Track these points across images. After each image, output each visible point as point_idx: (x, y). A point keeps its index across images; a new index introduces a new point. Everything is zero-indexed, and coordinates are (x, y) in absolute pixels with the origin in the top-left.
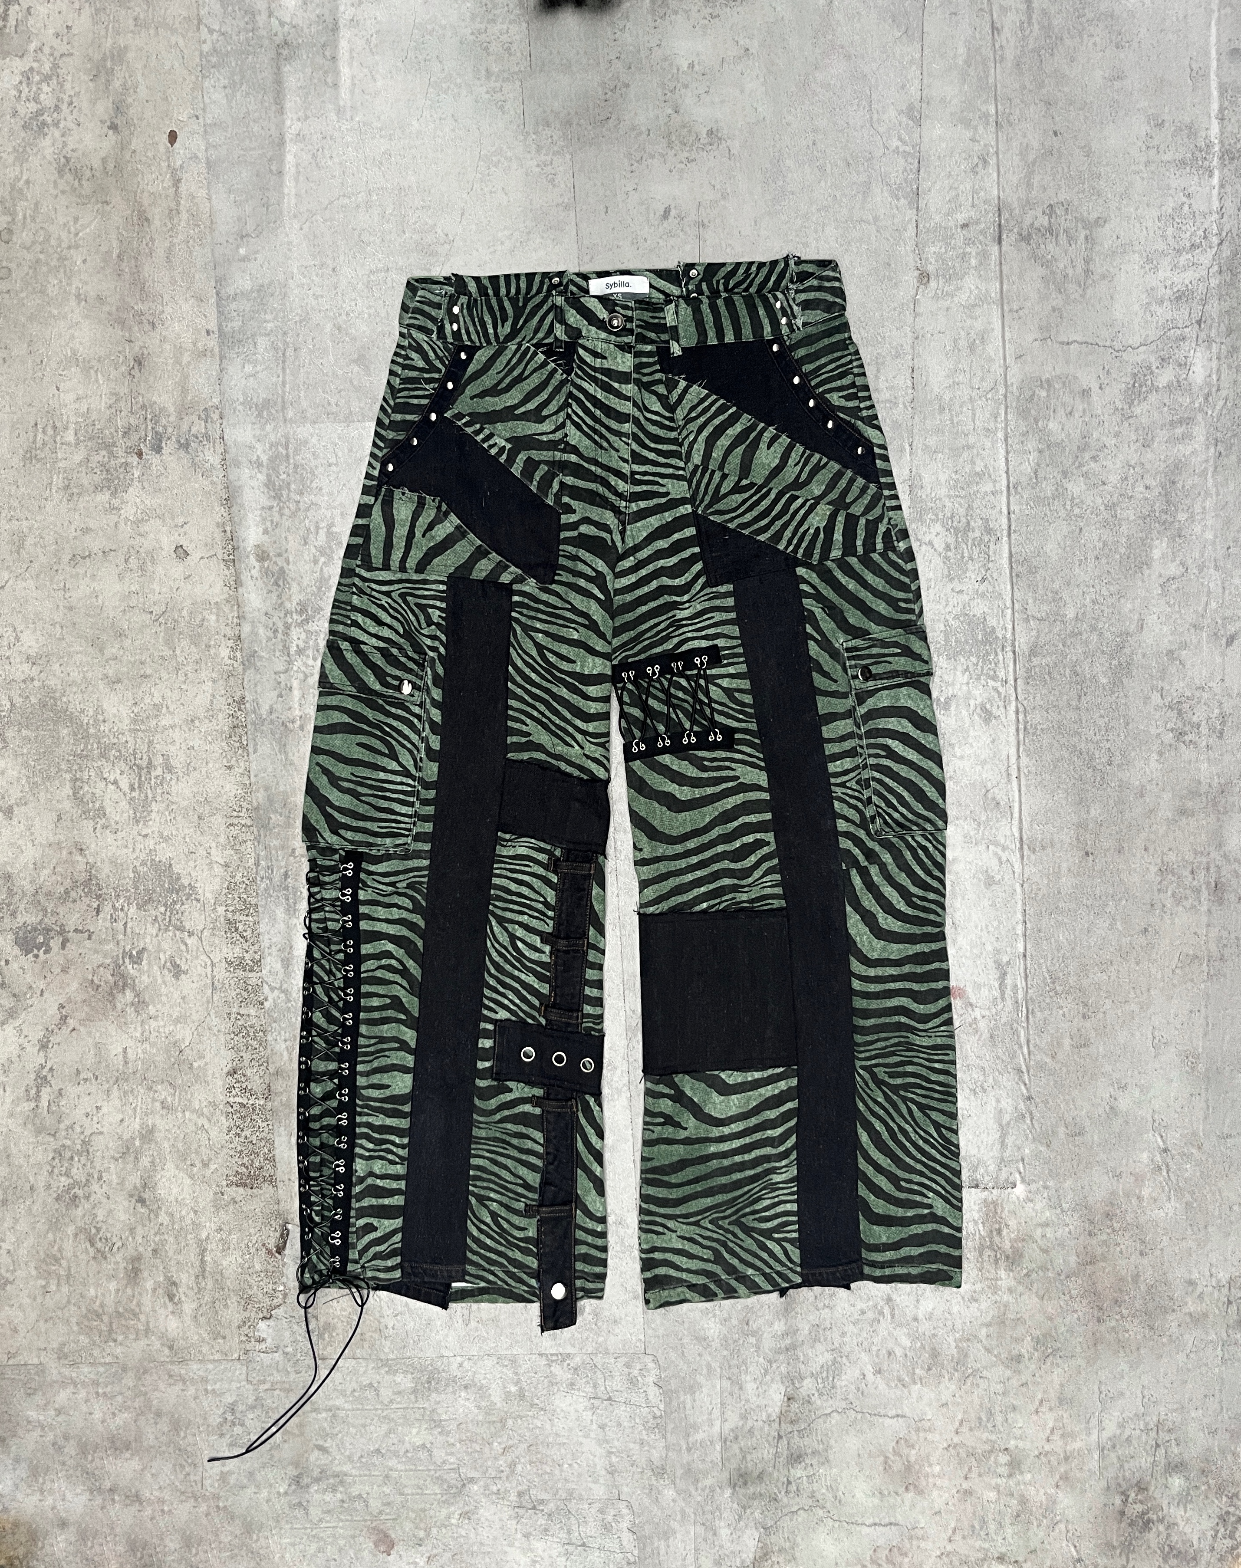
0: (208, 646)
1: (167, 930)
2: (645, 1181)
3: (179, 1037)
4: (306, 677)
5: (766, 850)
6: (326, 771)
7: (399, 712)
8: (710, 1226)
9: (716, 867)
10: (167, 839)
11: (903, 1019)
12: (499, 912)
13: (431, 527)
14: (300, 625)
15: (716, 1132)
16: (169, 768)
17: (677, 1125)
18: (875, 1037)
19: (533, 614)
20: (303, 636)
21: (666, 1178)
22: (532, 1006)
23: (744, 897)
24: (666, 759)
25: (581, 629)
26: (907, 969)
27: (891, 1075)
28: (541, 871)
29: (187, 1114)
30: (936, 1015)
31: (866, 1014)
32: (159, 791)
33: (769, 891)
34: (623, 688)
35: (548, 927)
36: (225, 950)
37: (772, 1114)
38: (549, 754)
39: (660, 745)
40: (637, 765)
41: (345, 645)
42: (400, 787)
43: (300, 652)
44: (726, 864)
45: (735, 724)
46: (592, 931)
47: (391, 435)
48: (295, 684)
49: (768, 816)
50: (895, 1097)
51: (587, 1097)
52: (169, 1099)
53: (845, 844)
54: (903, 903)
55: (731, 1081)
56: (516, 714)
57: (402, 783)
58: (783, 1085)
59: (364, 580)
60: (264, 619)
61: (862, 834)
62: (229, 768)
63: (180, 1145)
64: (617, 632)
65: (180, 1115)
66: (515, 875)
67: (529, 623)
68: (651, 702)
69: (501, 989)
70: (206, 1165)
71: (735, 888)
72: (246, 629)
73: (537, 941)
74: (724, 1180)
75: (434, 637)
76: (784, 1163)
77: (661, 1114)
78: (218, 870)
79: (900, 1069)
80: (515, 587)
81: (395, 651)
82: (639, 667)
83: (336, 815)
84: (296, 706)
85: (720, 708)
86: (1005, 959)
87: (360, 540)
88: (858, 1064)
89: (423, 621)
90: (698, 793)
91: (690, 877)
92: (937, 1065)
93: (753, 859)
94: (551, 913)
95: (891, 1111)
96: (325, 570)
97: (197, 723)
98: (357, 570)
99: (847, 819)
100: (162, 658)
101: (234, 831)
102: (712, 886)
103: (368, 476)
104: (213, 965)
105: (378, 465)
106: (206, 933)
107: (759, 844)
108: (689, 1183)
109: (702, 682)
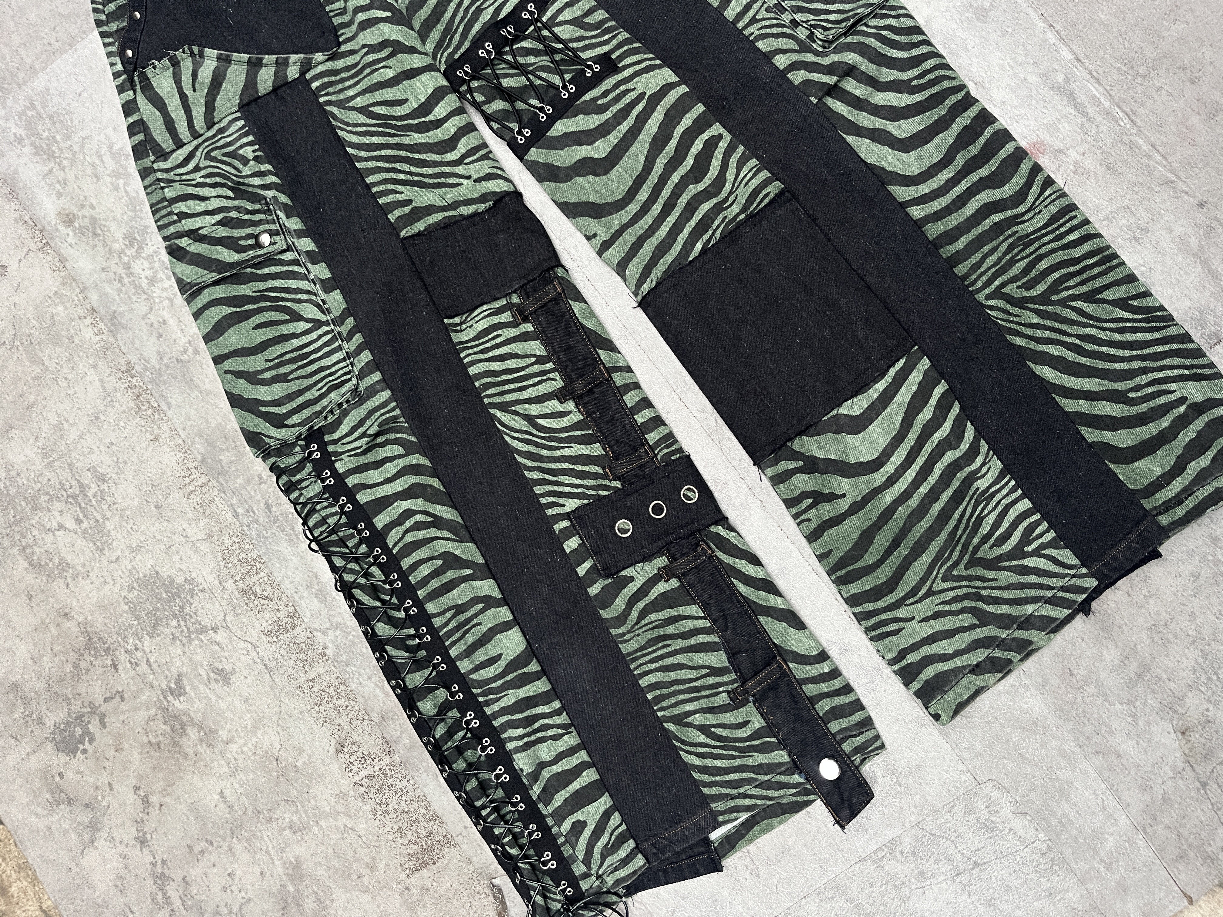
0: (70, 339)
1: (190, 641)
2: (840, 582)
3: (267, 744)
4: (171, 301)
5: (723, 145)
6: (239, 374)
7: (273, 269)
8: (947, 585)
9: (684, 200)
10: (139, 549)
11: (997, 218)
12: (497, 400)
13: (195, 76)
14: (137, 257)
15: (879, 477)
16: (102, 479)
17: (832, 497)
18: (979, 255)
19: (339, 87)
20: (146, 265)
21: (860, 564)
22: (596, 476)
23: (735, 209)
24: (560, 128)
25: (390, 62)
26: (960, 160)
27: (1028, 286)
28: (514, 332)
29: (322, 823)
30: (1029, 184)
31: (951, 236)
32: (105, 507)
33: (755, 182)
34: (470, 90)
35: (556, 383)
36: (257, 624)
37: (926, 414)
38: (443, 209)
39: (543, 117)
40: (534, 154)
41: (184, 242)
42: (320, 343)
43: (152, 281)
44: (693, 190)
45: (606, 48)
46: (603, 354)
47: (114, 26)
48: (166, 314)
49: (700, 108)
50: (1050, 309)
51: (713, 529)
52: (295, 819)
53: (798, 77)
54: (904, 96)
55: (856, 411)
56: (382, 188)
57: (320, 337)
58: (916, 376)
59: (167, 171)
60: (103, 276)
61: (810, 57)
62: (156, 439)
63: (335, 863)
64: (423, 36)
65: (315, 829)
66: (490, 354)
67: (342, 97)
68: (506, 83)
69: (552, 478)
70: (373, 868)
71: (719, 208)
72: (94, 297)
73: (554, 405)
74: (926, 523)
75: (260, 174)
76: (979, 461)
77: (804, 495)
78: (204, 547)
79: (1033, 273)
80: (308, 76)
81: (233, 214)
82: (469, 56)
83: (273, 409)
84: (179, 334)
85: (581, 44)
86: (1060, 78)
87: (140, 137)
88: (981, 297)
89: (240, 166)
90: (613, 138)
91: (664, 230)
92: (1071, 237)
93: (716, 164)
94: (549, 366)
95: (1057, 325)
96: (129, 189)
97: (102, 418)
98: (155, 166)
99: (784, 51)
100: (37, 378)
101: (196, 498)
102: (693, 222)
103: (116, 75)
104: (254, 647)
105: (117, 60)
106: (229, 618)
107: (711, 144)
108: (889, 552)
109: (545, 33)
